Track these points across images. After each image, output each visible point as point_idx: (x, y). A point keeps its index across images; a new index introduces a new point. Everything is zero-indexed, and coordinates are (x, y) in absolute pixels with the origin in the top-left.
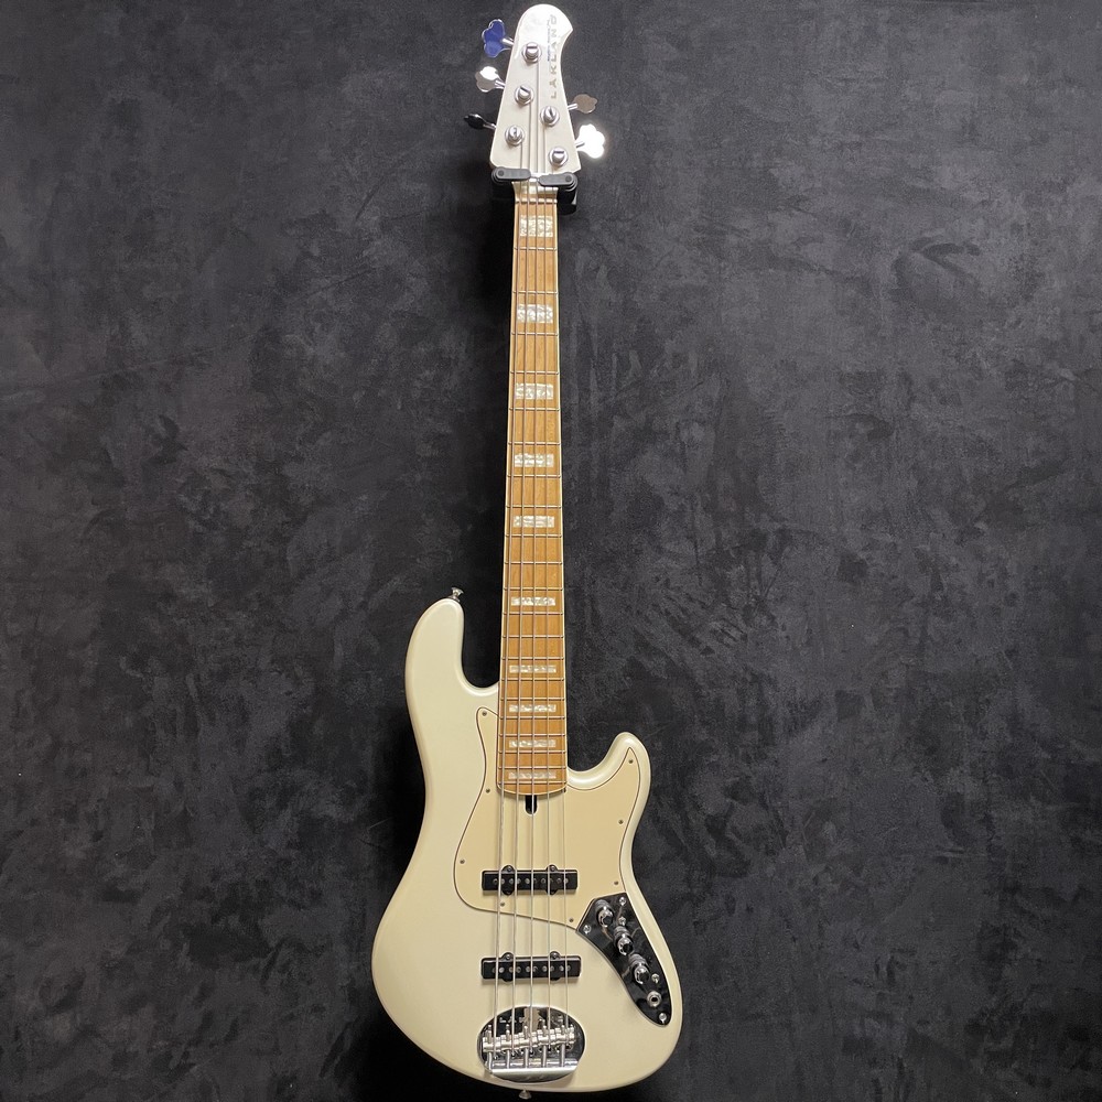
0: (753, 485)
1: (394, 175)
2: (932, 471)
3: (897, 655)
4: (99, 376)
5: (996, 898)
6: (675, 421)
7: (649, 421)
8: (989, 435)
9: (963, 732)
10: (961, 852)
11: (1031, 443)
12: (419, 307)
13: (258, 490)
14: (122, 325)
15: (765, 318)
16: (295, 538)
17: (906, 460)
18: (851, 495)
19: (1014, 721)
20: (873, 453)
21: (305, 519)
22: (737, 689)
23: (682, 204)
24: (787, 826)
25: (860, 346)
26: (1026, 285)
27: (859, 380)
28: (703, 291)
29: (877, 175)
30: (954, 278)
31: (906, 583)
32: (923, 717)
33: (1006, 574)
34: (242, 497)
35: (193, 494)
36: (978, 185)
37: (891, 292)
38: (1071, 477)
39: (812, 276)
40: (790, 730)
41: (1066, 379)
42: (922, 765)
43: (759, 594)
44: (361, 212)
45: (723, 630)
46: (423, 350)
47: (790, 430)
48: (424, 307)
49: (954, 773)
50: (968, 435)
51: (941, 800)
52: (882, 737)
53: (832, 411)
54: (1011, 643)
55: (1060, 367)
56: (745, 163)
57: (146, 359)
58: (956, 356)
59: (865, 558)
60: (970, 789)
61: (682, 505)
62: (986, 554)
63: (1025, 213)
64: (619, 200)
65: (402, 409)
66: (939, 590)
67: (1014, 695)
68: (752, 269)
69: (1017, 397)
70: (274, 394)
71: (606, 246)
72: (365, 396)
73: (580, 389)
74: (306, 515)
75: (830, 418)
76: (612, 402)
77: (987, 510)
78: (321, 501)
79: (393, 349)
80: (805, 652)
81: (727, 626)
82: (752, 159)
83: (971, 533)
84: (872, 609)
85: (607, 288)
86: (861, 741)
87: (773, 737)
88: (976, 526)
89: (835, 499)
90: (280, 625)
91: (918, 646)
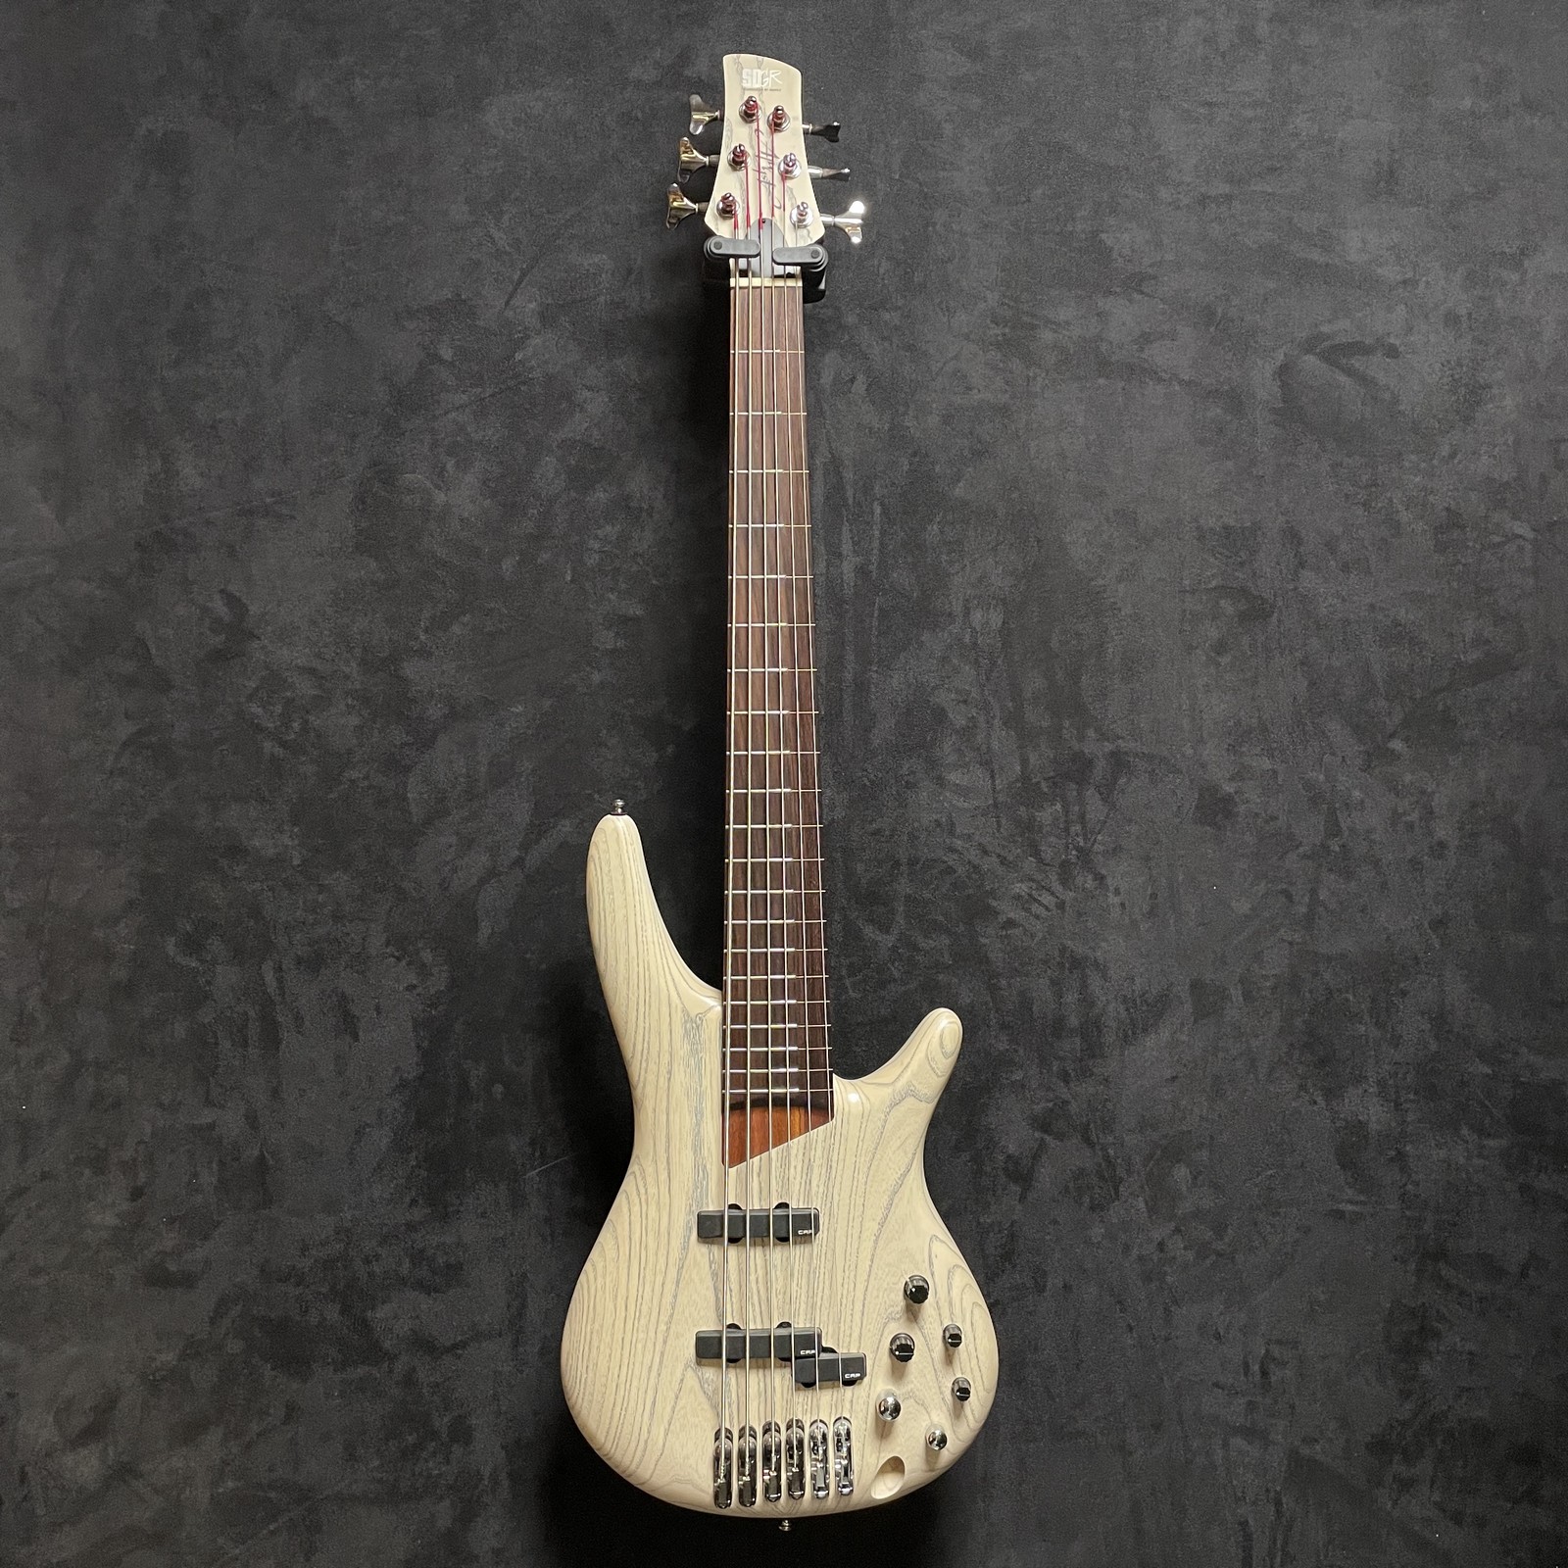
0: (1074, 690)
1: (558, 242)
2: (1329, 668)
3: (1275, 929)
4: (133, 534)
5: (1412, 1267)
6: (963, 598)
8: (1411, 617)
9: (1368, 1036)
10: (1362, 1203)
11: (1470, 627)
12: (596, 434)
13: (362, 698)
14: (166, 459)
15: (1092, 450)
16: (420, 766)
17: (1291, 653)
18: (1214, 702)
20: (1245, 642)
21: (434, 739)
22: (1051, 980)
23: (975, 285)
24: (1121, 1172)
25: (1230, 489)
26: (1465, 399)
27: (1227, 538)
28: (1004, 410)
29: (1254, 242)
30: (1363, 391)
31: (1289, 826)
32: (1312, 1013)
33: (1432, 813)
34: (342, 707)
35: (270, 704)
36: (1398, 257)
37: (1274, 411)
38: (1527, 676)
39: (1160, 389)
40: (1126, 1036)
41: (1521, 536)
42: (1310, 1084)
43: (1081, 844)
44: (511, 296)
45: (1030, 895)
46: (602, 496)
47: (1127, 610)
48: (603, 435)
49: (1352, 1094)
50: (1380, 617)
51: (1337, 1131)
52: (1255, 1043)
53: (1187, 582)
54: (1438, 911)
55: (1512, 518)
56: (1065, 225)
57: (200, 509)
58: (1364, 505)
59: (1232, 790)
60: (1375, 1114)
61: (973, 717)
62: (1403, 786)
63: (1465, 297)
64: (883, 279)
65: (571, 581)
66: (1336, 836)
67: (1440, 985)
68: (1074, 379)
69: (1450, 561)
70: (387, 559)
71: (864, 347)
72: (519, 562)
73: (828, 552)
74: (435, 733)
75: (1184, 592)
76: (873, 571)
77: (1405, 723)
78: (457, 713)
79: (559, 495)
80: (1147, 926)
81: (1037, 890)
82: (1074, 220)
83: (1383, 756)
84: (1243, 863)
85: (866, 406)
86: (1226, 1050)
87: (1101, 1046)
88: (1390, 745)
89: (1191, 708)
90: (399, 891)
91: (1307, 914)
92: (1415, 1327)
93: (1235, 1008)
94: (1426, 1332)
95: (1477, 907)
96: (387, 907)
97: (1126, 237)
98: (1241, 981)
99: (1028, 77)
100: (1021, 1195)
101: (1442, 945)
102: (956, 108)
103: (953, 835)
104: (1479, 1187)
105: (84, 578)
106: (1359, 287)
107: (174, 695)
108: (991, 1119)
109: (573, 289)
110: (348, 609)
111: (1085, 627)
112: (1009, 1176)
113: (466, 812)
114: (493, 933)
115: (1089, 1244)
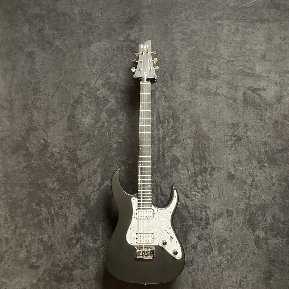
0: (204, 155)
1: (105, 71)
2: (253, 150)
3: (243, 199)
4: (25, 127)
5: (268, 263)
6: (183, 137)
7: (176, 138)
8: (268, 140)
9: (260, 220)
10: (259, 251)
11: (279, 142)
12: (113, 107)
13: (69, 158)
14: (31, 113)
15: (207, 109)
16: (79, 171)
17: (246, 147)
18: (231, 157)
19: (274, 217)
20: (237, 145)
21: (82, 166)
22: (200, 210)
23: (185, 78)
24: (213, 246)
25: (233, 116)
26: (279, 99)
27: (233, 125)
28: (191, 102)
29: (238, 69)
30: (259, 97)
31: (245, 180)
32: (250, 215)
33: (272, 177)
34: (65, 160)
35: (52, 159)
36: (266, 72)
37: (242, 101)
39: (220, 97)
40: (214, 221)
42: (249, 228)
43: (206, 184)
44: (96, 82)
45: (196, 194)
46: (114, 119)
47: (214, 139)
49: (258, 230)
50: (262, 140)
51: (254, 238)
52: (239, 221)
53: (225, 134)
54: (274, 196)
55: (288, 122)
56: (202, 67)
57: (38, 122)
58: (259, 119)
59: (234, 173)
60: (262, 235)
61: (185, 160)
62: (267, 172)
63: (279, 79)
64: (167, 77)
65: (108, 135)
66: (254, 182)
67: (274, 210)
68: (203, 96)
69: (276, 130)
70: (74, 132)
71: (164, 90)
72: (98, 132)
73: (157, 130)
74: (82, 165)
75: (225, 136)
76: (166, 132)
77: (267, 160)
78: (87, 161)
79: (106, 119)
80: (218, 199)
81: (197, 193)
82: (204, 65)
83: (263, 167)
84: (236, 187)
85: (164, 102)
86: (233, 223)
87: (209, 223)
88: (264, 164)
89: (226, 158)
90: (76, 194)
91: (249, 197)
92: (269, 274)
93: (235, 215)
94: (271, 275)
95: (281, 195)
96: (74, 197)
97: (214, 68)
98: (236, 209)
99: (195, 38)
100: (194, 252)
101: (274, 202)
102: (181, 44)
103: (181, 183)
104: (281, 247)
105: (16, 136)
106: (258, 78)
107: (34, 158)
108: (189, 237)
109: (108, 80)
110: (66, 141)
111: (206, 143)
112: (192, 248)
113: (88, 180)
114: (93, 203)
115: (207, 260)
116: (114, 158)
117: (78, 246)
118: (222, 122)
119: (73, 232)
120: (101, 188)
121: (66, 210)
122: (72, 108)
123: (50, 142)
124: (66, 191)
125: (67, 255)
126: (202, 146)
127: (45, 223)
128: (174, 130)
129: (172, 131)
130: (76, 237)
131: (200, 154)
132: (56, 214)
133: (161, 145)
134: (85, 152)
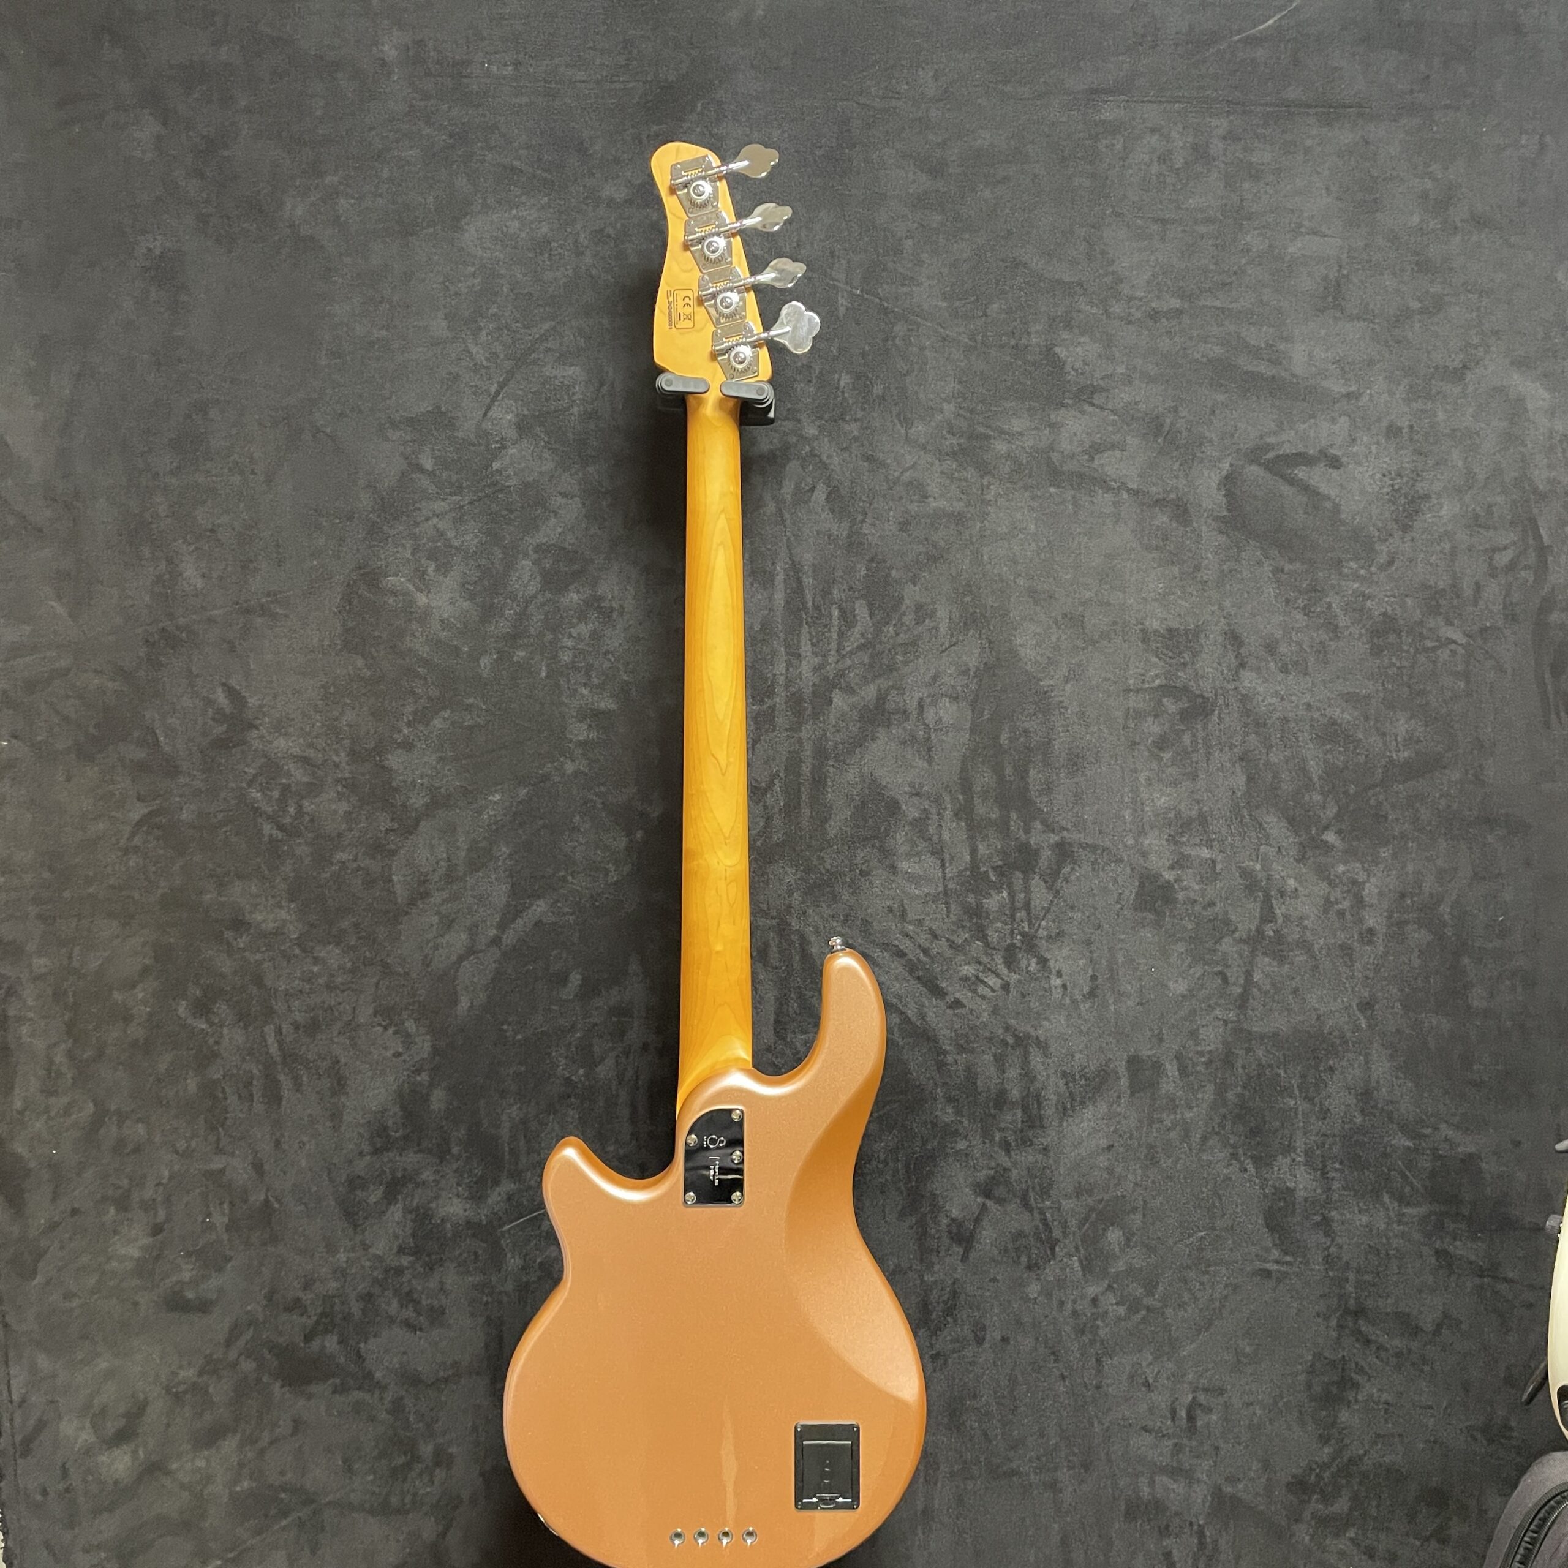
0: (1022, 784)
1: (533, 355)
2: (1267, 763)
3: (1211, 1008)
4: (140, 630)
5: (1334, 1322)
6: (917, 696)
7: (882, 699)
8: (1346, 716)
9: (1297, 1109)
10: (1287, 1263)
11: (1402, 726)
12: (570, 539)
13: (351, 786)
14: (170, 561)
15: (1043, 556)
16: (402, 851)
17: (1231, 749)
18: (1156, 795)
19: (1366, 1095)
20: (1187, 739)
21: (415, 826)
22: (995, 1055)
23: (932, 396)
24: (1057, 1233)
25: (1173, 594)
26: (1404, 511)
27: (1170, 639)
28: (959, 518)
29: (1203, 356)
30: (1305, 499)
31: (1226, 913)
32: (1244, 1087)
33: (1362, 902)
34: (333, 795)
35: (268, 789)
36: (1343, 369)
37: (1217, 519)
38: (1456, 776)
39: (1109, 497)
40: (1065, 1109)
41: (1455, 642)
42: (1240, 1151)
43: (1026, 929)
44: (488, 409)
45: (977, 977)
46: (575, 596)
47: (1074, 708)
48: (577, 538)
49: (1282, 1162)
50: (1317, 715)
51: (1266, 1196)
52: (1189, 1115)
53: (1131, 682)
54: (1366, 993)
55: (1446, 624)
56: (1020, 339)
57: (202, 607)
58: (1304, 609)
59: (1172, 879)
60: (1303, 1182)
61: (925, 809)
62: (1335, 876)
63: (1407, 409)
64: (843, 392)
65: (547, 677)
66: (1271, 922)
67: (1367, 1063)
68: (1026, 488)
69: (1385, 664)
70: (373, 658)
71: (824, 458)
72: (496, 660)
73: (788, 654)
74: (418, 820)
75: (1128, 690)
76: (831, 670)
77: (1339, 817)
78: (438, 802)
79: (534, 597)
80: (1087, 1006)
81: (983, 972)
82: (1029, 334)
83: (1317, 847)
84: (1181, 947)
85: (826, 515)
86: (1161, 1121)
87: (1041, 1118)
88: (1324, 837)
89: (1134, 801)
90: (385, 965)
91: (1242, 995)
92: (1336, 1378)
93: (1170, 1082)
94: (1346, 1383)
95: (1402, 990)
96: (375, 980)
97: (1079, 349)
99: (987, 193)
100: (963, 1256)
101: (1369, 1026)
102: (916, 225)
103: (905, 921)
104: (1396, 1249)
105: (96, 671)
106: (1304, 400)
107: (182, 780)
108: (936, 1185)
109: (547, 400)
110: (337, 703)
111: (1031, 725)
112: (952, 1238)
113: (445, 894)
114: (472, 1007)
115: (1026, 1299)
116: (575, 792)
117: (396, 1212)
118: (1115, 623)
119: (366, 1148)
120: (509, 938)
121: (336, 1040)
122: (365, 539)
123: (258, 703)
124: (338, 944)
125: (342, 1257)
126: (1011, 740)
127: (235, 1097)
128: (872, 656)
129: (866, 660)
130: (384, 1172)
131: (1001, 778)
132: (290, 1058)
133: (806, 732)
134: (432, 759)
